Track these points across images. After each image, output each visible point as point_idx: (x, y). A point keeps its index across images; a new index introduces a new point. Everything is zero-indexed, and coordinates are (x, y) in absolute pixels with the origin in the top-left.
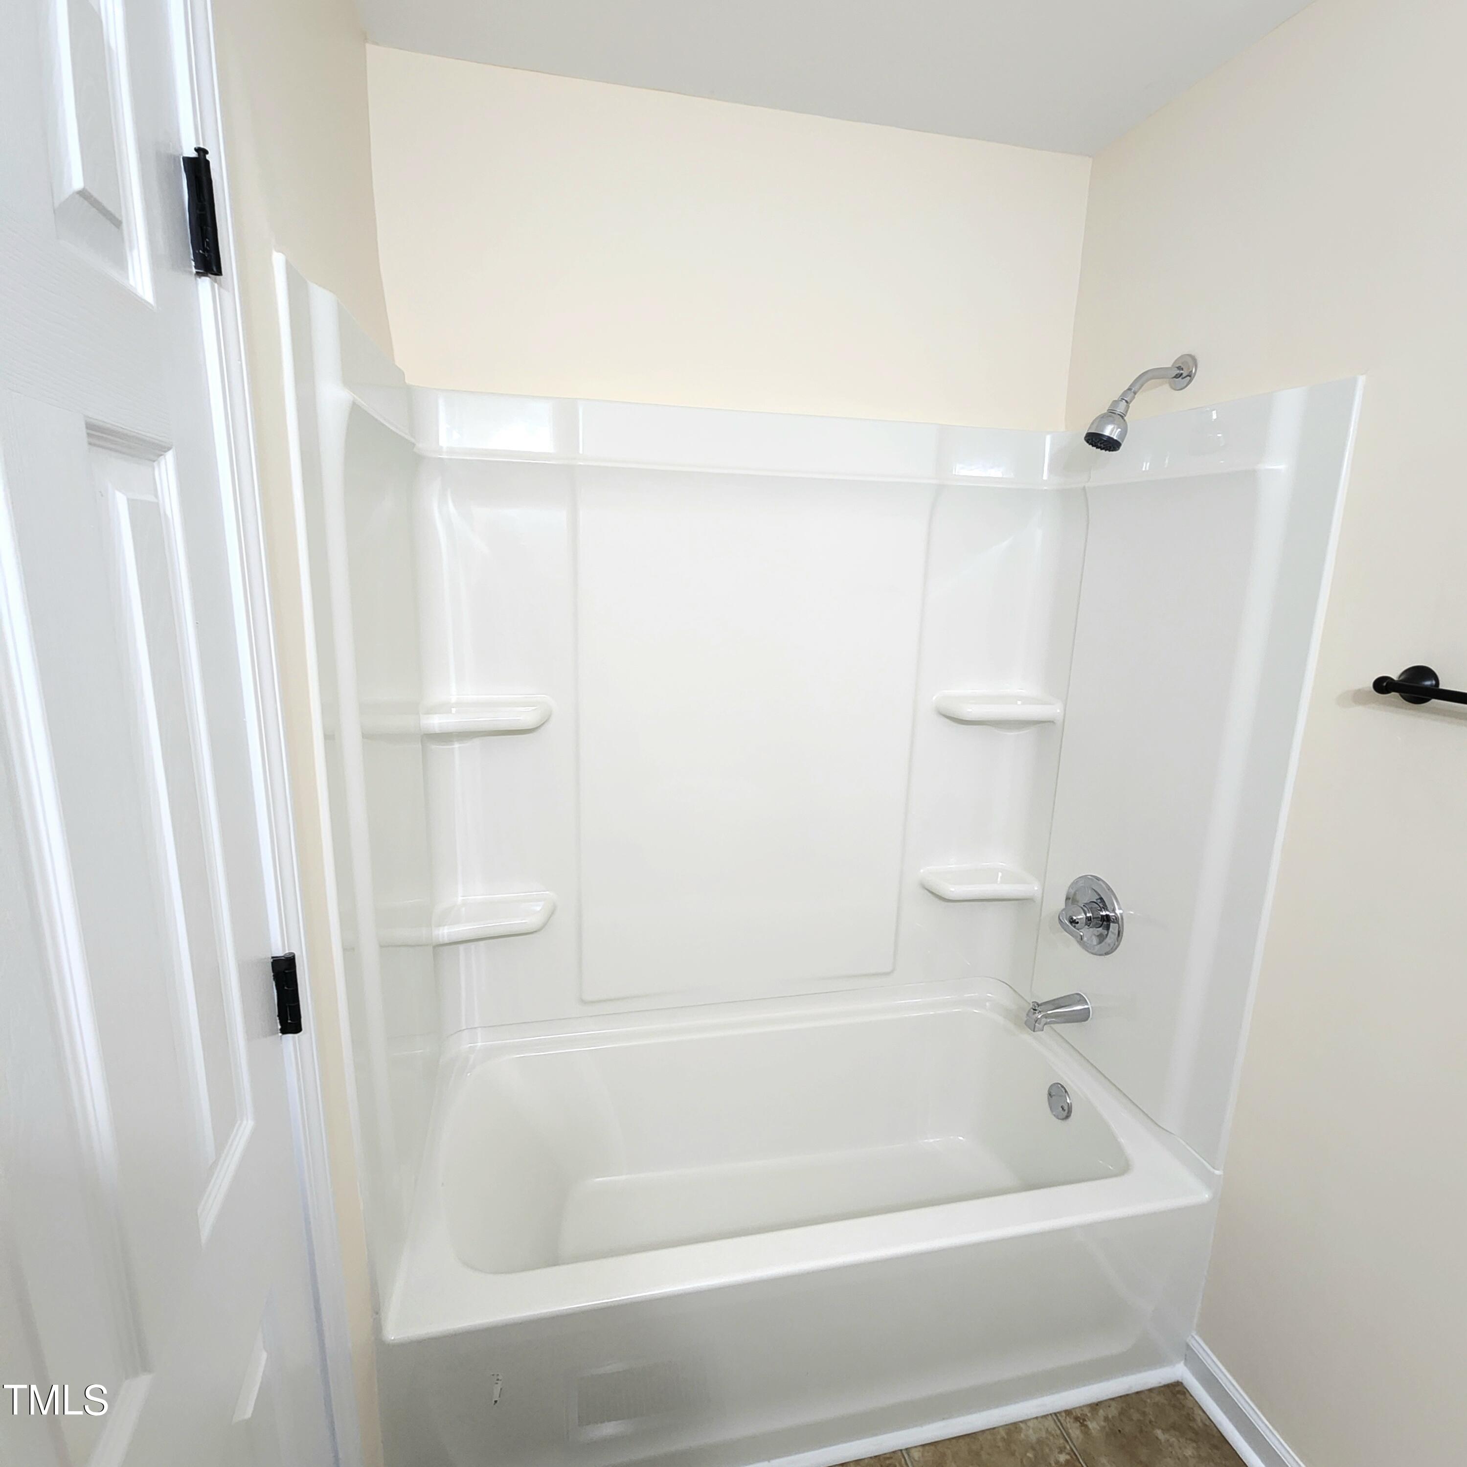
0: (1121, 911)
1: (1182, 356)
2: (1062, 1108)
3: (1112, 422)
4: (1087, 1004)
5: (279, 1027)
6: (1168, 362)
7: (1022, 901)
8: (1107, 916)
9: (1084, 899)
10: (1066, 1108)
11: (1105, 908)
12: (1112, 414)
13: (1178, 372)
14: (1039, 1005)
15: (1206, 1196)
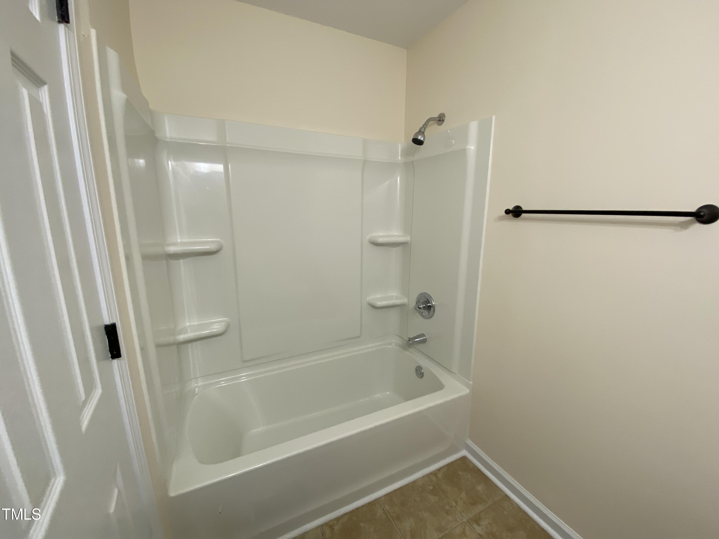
0: (434, 303)
1: (440, 114)
2: (421, 374)
3: (420, 135)
4: (426, 336)
5: (110, 356)
6: (436, 115)
7: (401, 306)
8: (430, 305)
9: (422, 301)
10: (422, 373)
11: (429, 303)
12: (421, 132)
13: (439, 119)
14: (410, 338)
15: (467, 391)
